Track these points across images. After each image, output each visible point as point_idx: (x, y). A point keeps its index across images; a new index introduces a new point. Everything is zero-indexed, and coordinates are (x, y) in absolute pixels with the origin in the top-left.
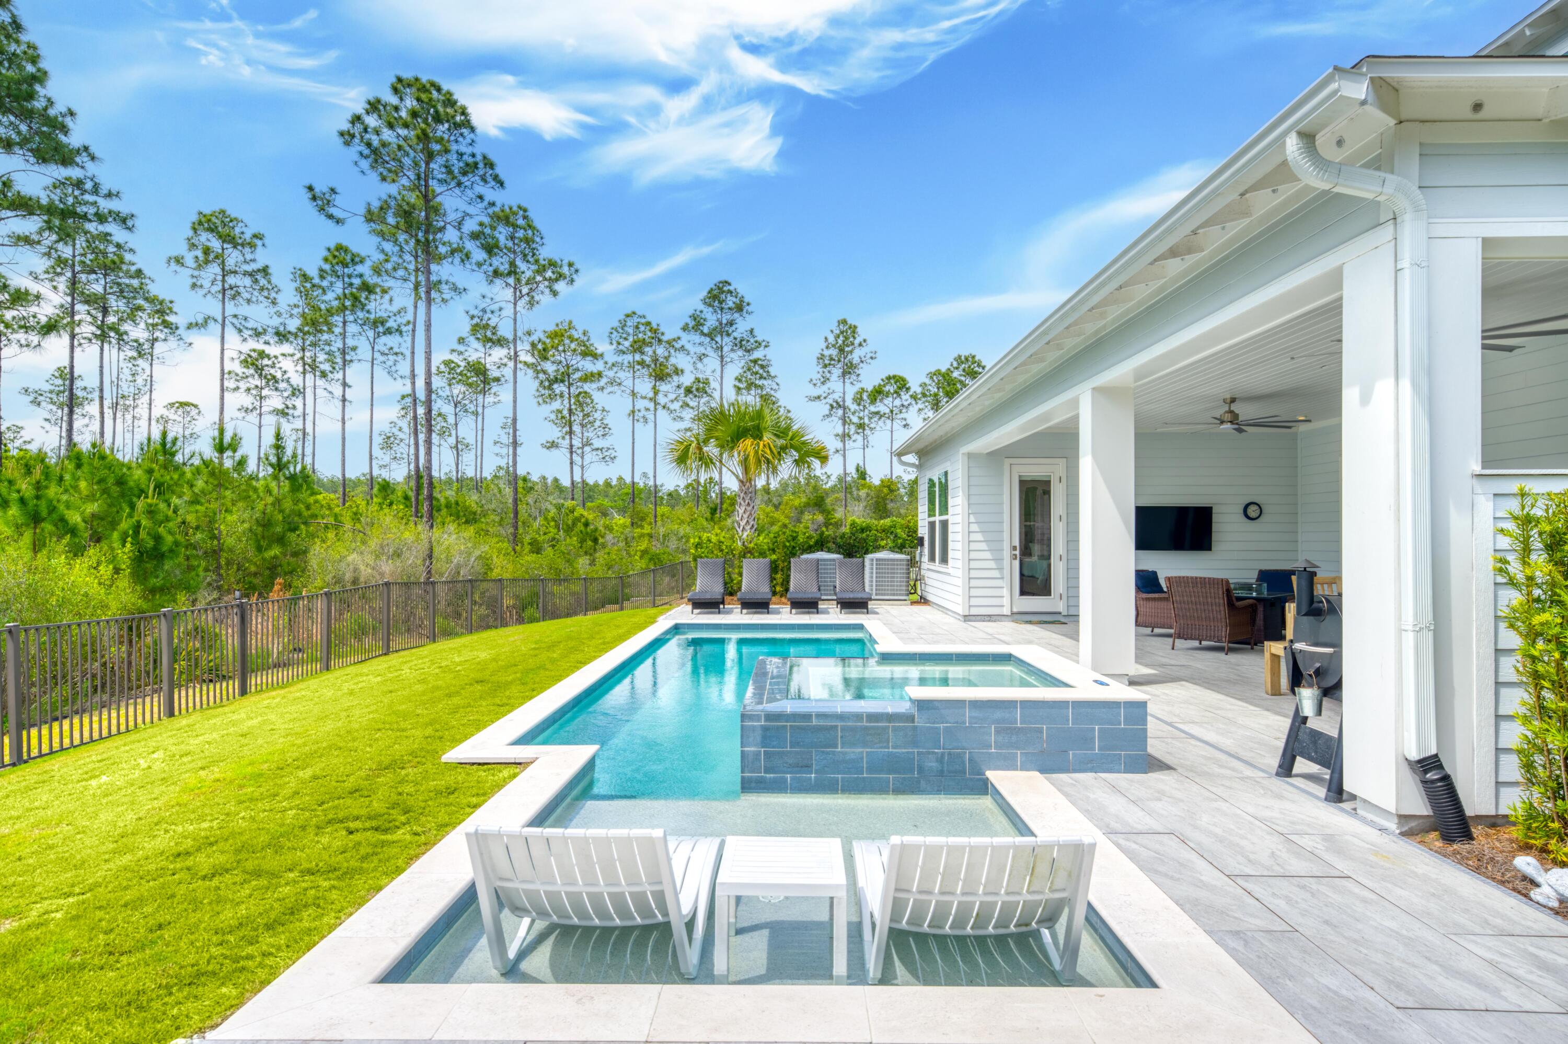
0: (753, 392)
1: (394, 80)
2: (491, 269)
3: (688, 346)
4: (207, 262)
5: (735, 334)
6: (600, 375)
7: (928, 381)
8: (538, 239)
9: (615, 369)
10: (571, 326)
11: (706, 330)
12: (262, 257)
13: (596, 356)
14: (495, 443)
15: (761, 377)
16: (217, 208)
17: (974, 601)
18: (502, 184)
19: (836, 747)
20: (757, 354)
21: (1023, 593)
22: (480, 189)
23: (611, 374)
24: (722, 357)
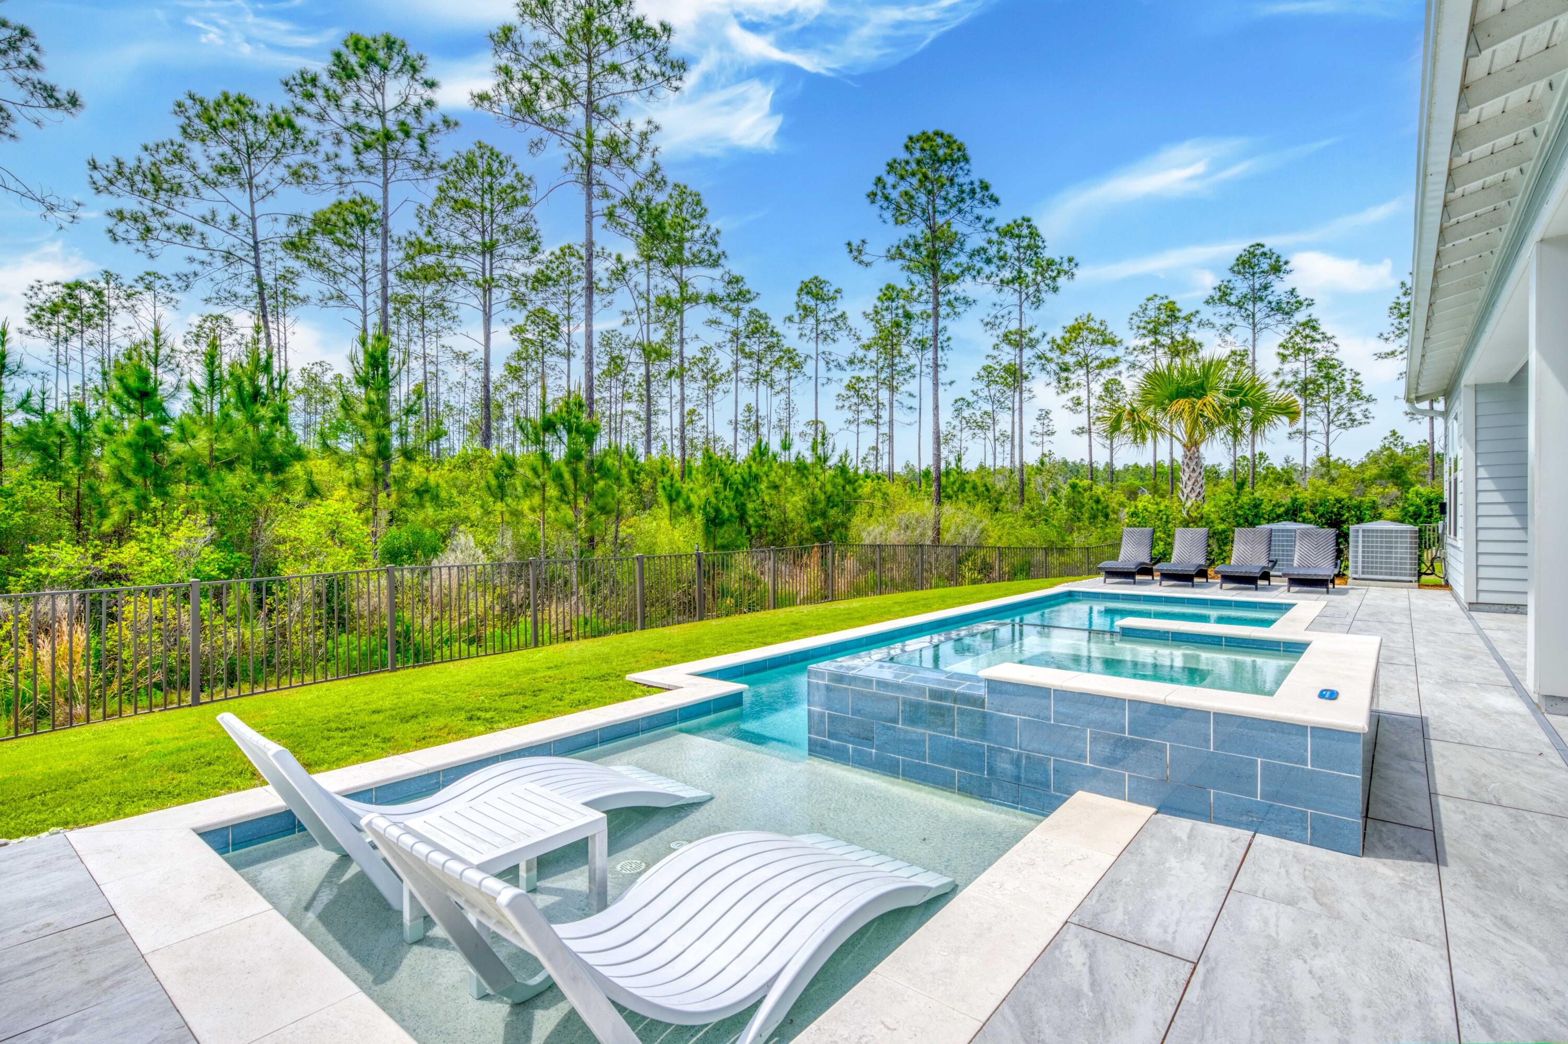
0: (1302, 358)
1: (906, 140)
2: (998, 279)
3: (1214, 320)
4: (806, 316)
5: (1270, 298)
6: (1117, 361)
8: (1040, 244)
9: (1136, 353)
10: (1089, 318)
11: (1233, 299)
12: (841, 306)
13: (1114, 343)
14: (1032, 433)
15: (1314, 340)
16: (812, 276)
18: (997, 201)
19: (897, 722)
20: (1301, 316)
22: (979, 211)
23: (1131, 358)
24: (1254, 325)
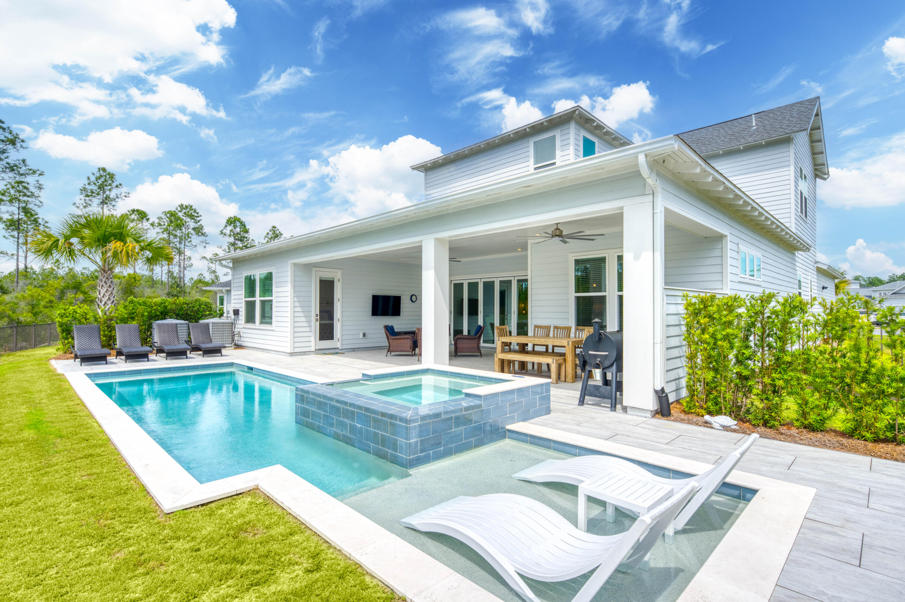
7: (163, 216)
17: (297, 345)
19: (452, 429)
21: (321, 339)
